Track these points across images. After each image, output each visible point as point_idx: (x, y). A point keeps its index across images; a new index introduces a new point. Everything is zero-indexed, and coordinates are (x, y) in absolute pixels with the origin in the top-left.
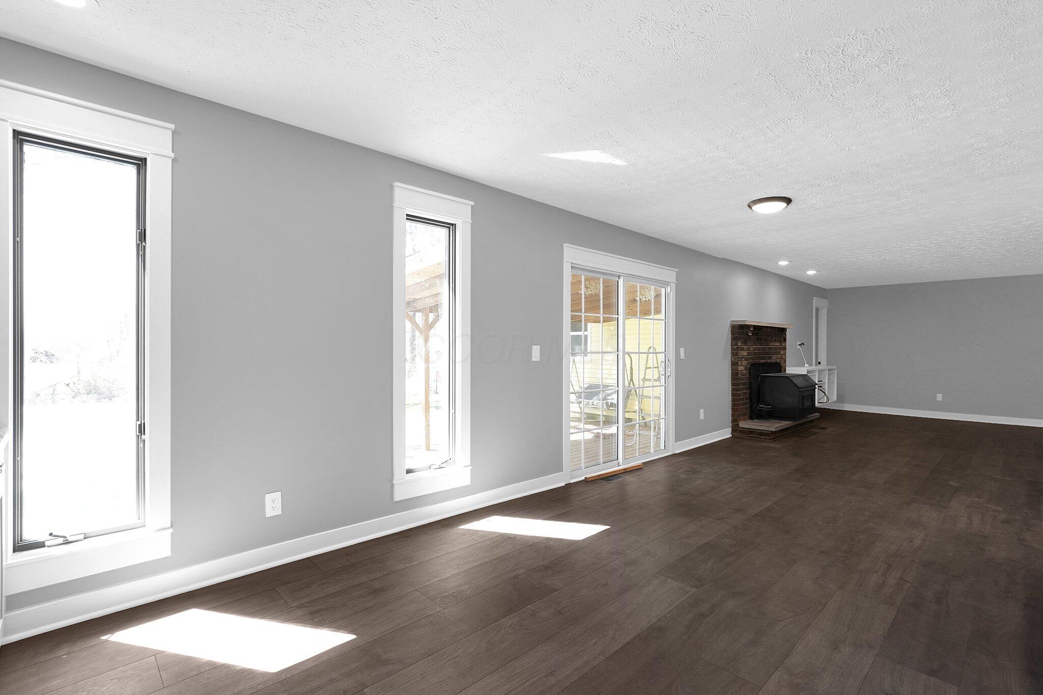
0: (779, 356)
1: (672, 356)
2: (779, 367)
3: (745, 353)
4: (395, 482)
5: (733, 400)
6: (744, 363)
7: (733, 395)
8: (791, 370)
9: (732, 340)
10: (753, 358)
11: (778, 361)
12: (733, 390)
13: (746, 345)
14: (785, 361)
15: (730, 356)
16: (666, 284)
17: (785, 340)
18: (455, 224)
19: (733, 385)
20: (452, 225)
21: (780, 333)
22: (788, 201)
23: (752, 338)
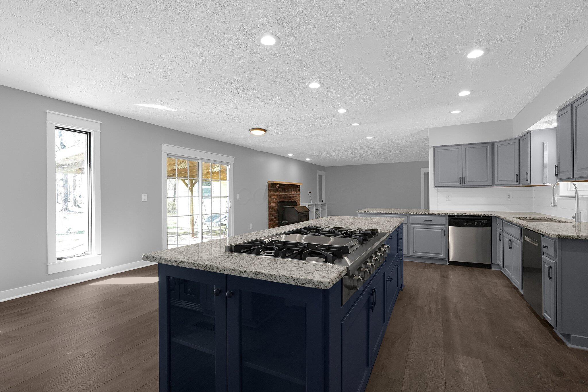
0: (296, 198)
1: (232, 198)
2: (295, 203)
3: (276, 197)
4: (48, 264)
5: (269, 219)
6: (275, 201)
7: (269, 216)
8: (302, 205)
9: (269, 191)
10: (280, 199)
11: (295, 200)
12: (269, 214)
13: (276, 193)
14: (299, 200)
15: (268, 198)
16: (227, 164)
17: (299, 190)
18: (91, 132)
19: (269, 212)
20: (89, 132)
21: (296, 187)
22: (265, 131)
23: (279, 189)
